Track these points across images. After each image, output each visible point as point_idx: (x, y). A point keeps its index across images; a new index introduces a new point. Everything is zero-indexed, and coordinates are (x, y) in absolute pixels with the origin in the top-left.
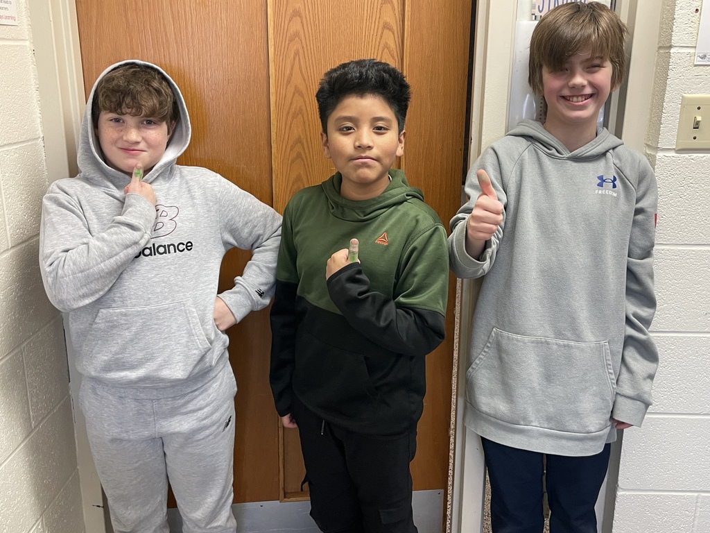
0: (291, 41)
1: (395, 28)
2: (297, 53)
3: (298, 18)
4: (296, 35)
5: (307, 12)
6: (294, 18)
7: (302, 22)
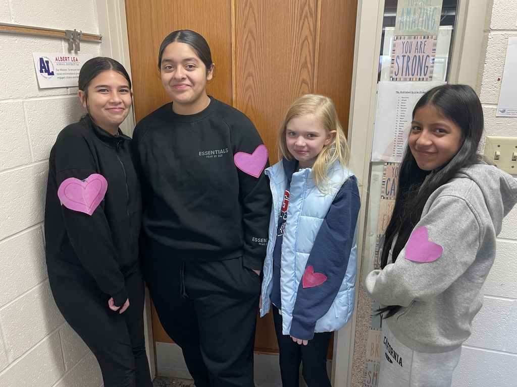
0: (247, 90)
1: (309, 83)
2: (250, 97)
3: (251, 78)
4: (250, 87)
5: (256, 74)
6: (249, 77)
7: (253, 80)
